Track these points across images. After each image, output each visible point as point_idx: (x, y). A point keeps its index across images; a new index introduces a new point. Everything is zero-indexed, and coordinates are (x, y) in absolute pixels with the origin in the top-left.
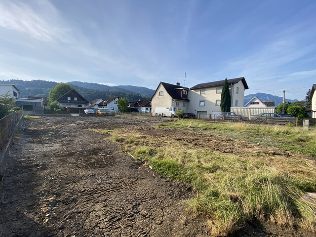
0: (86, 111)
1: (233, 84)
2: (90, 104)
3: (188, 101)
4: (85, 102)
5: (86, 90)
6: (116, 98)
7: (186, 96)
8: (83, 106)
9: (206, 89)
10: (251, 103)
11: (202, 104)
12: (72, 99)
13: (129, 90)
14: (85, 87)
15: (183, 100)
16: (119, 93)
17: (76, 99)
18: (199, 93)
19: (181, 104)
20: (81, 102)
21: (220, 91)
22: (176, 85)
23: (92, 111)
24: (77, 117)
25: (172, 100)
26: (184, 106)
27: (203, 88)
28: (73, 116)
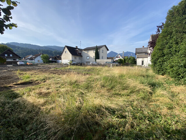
0: (18, 63)
1: (100, 48)
2: (24, 59)
3: (82, 56)
4: (18, 57)
5: (22, 49)
6: (40, 54)
7: (81, 54)
8: (17, 60)
9: (89, 50)
10: (117, 57)
11: (88, 58)
12: (9, 55)
13: (55, 49)
14: (22, 47)
15: (79, 56)
16: (47, 50)
17: (11, 55)
18: (86, 52)
19: (78, 58)
20: (16, 57)
21: (95, 52)
22: (75, 47)
23: (23, 63)
24: (11, 67)
25: (72, 56)
26: (80, 59)
27: (88, 50)
28: (8, 67)
